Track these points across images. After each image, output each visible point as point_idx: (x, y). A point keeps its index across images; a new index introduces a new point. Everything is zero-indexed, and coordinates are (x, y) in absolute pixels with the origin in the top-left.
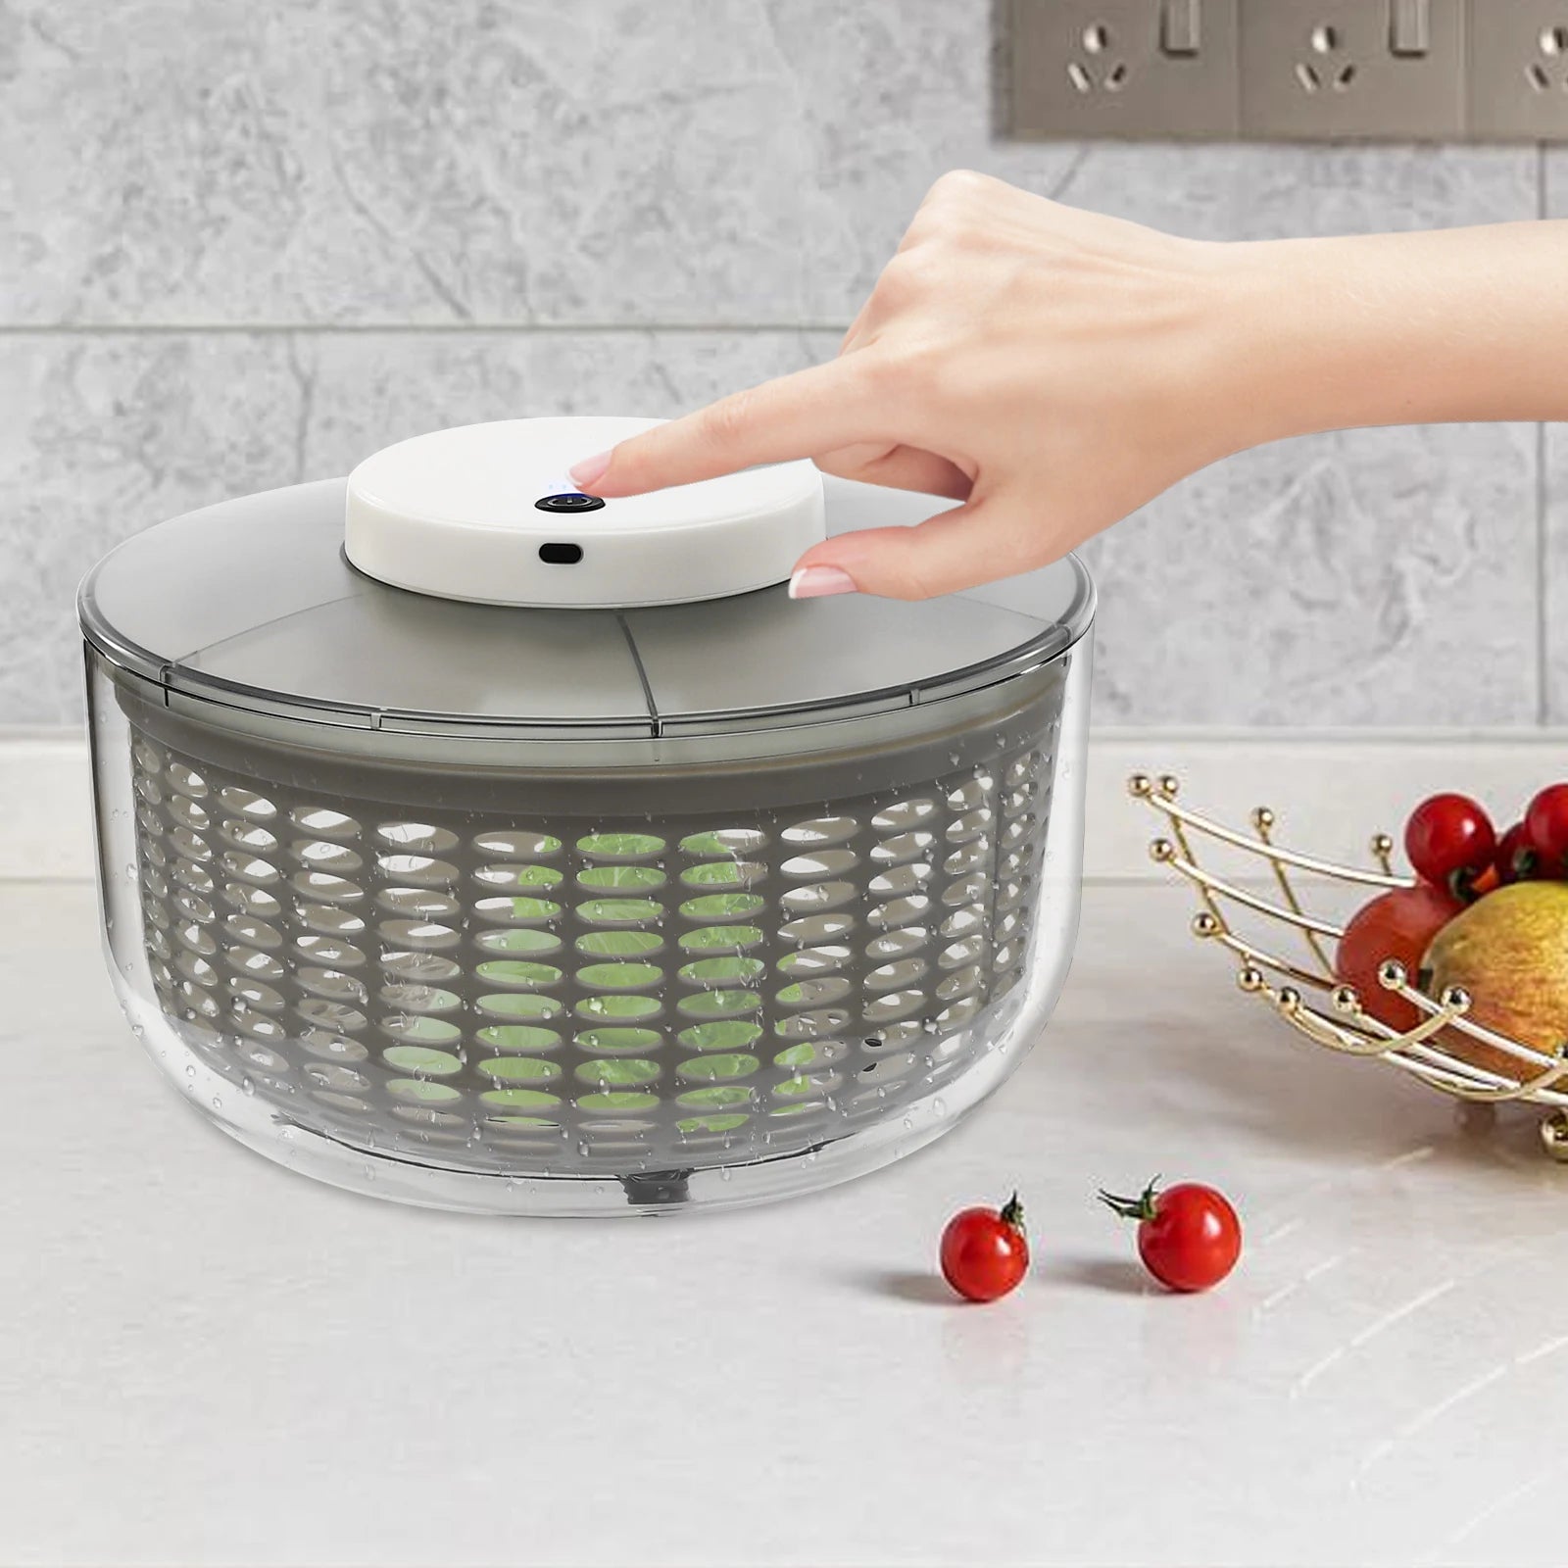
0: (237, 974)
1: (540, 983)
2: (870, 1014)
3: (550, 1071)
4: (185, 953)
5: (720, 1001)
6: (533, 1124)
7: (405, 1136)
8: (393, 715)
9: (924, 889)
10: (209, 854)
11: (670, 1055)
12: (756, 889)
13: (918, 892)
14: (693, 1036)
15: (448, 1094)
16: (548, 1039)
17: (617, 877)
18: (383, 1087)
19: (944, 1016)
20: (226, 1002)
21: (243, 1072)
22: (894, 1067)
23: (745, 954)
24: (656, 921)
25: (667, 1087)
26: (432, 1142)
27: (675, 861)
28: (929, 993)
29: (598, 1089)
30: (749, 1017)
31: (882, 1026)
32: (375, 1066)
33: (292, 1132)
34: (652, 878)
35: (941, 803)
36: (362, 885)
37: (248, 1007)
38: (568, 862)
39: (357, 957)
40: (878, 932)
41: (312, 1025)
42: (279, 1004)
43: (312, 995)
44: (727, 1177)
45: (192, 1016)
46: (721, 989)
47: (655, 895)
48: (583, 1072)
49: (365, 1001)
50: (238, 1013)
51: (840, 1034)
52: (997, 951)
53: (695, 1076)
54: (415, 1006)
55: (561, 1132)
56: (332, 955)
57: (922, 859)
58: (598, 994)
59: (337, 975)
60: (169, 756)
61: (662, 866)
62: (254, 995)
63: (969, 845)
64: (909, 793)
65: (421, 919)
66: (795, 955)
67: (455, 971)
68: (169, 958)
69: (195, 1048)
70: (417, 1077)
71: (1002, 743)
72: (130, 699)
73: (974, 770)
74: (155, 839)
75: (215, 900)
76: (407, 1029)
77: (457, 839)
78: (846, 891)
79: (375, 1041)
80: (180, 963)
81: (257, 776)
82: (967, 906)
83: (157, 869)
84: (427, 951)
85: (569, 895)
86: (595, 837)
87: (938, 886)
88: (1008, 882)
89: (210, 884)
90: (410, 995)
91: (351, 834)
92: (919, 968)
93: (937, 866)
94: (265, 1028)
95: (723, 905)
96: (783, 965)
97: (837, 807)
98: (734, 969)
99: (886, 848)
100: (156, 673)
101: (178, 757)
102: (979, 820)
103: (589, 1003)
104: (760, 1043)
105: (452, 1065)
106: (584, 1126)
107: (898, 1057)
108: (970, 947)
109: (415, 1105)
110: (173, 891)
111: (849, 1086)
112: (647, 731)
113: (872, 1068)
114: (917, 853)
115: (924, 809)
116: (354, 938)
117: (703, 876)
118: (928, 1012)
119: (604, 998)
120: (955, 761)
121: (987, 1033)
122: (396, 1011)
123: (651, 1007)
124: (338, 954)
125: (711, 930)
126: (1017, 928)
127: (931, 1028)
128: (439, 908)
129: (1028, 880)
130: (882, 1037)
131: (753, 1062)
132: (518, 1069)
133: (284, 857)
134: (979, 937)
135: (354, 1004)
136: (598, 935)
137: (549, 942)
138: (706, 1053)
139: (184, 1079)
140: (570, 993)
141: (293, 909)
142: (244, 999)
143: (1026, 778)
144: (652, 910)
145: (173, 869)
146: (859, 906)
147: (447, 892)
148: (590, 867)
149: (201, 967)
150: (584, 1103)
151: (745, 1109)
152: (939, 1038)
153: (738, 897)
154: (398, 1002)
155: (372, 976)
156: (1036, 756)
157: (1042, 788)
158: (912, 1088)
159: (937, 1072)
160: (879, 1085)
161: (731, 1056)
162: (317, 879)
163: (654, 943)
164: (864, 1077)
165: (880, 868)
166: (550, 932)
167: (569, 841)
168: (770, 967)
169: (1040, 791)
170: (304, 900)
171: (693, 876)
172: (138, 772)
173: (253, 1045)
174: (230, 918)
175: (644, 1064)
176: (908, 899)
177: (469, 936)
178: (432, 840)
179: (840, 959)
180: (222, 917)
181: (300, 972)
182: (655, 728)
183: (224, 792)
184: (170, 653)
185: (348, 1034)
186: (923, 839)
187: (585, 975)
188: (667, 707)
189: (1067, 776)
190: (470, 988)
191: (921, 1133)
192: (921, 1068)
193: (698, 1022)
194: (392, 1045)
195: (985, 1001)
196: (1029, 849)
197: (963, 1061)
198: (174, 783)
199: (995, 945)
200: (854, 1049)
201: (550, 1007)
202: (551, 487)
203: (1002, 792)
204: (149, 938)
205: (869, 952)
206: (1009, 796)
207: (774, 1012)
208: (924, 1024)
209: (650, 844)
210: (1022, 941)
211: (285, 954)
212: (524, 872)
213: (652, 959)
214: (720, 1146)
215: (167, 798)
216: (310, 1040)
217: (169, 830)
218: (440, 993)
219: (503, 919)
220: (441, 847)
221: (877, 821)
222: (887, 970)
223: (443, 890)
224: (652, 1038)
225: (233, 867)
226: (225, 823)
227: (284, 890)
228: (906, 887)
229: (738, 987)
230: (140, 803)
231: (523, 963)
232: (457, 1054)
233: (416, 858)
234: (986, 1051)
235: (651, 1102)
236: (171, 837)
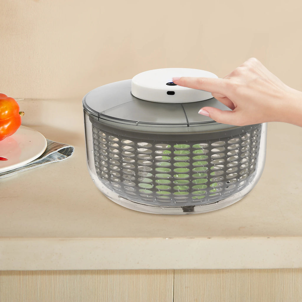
0: (111, 170)
1: (167, 172)
2: (227, 177)
3: (169, 188)
4: (102, 166)
5: (200, 175)
6: (166, 197)
7: (142, 199)
8: (140, 123)
9: (237, 154)
10: (106, 148)
11: (191, 185)
12: (207, 154)
13: (236, 155)
14: (195, 181)
15: (150, 192)
16: (168, 182)
17: (181, 152)
18: (138, 191)
19: (241, 178)
20: (110, 175)
21: (113, 188)
22: (232, 187)
23: (204, 166)
24: (188, 161)
25: (190, 191)
26: (147, 201)
27: (192, 149)
28: (238, 173)
29: (178, 191)
30: (205, 178)
31: (229, 179)
32: (137, 187)
33: (121, 199)
34: (187, 152)
35: (240, 138)
36: (134, 154)
37: (113, 176)
38: (172, 149)
39: (134, 167)
40: (229, 162)
41: (125, 179)
42: (119, 175)
43: (125, 174)
44: (201, 207)
45: (103, 178)
46: (200, 173)
47: (188, 156)
48: (175, 188)
49: (135, 175)
50: (112, 177)
51: (222, 181)
52: (250, 166)
53: (195, 189)
54: (144, 176)
55: (171, 199)
56: (129, 166)
57: (237, 149)
58: (177, 174)
59: (130, 170)
60: (99, 130)
61: (189, 150)
62: (115, 174)
63: (245, 146)
64: (235, 137)
65: (145, 160)
66: (214, 166)
67: (152, 169)
68: (99, 167)
69: (104, 184)
70: (144, 189)
71: (251, 128)
72: (92, 120)
73: (246, 133)
74: (97, 145)
75: (108, 156)
76: (143, 180)
77: (152, 145)
78: (223, 155)
79: (137, 182)
80: (101, 168)
81: (115, 134)
82: (245, 157)
83: (97, 151)
84: (146, 166)
85: (172, 156)
86: (177, 145)
87: (240, 154)
88: (253, 153)
89: (107, 153)
90: (143, 174)
91: (132, 144)
92: (236, 169)
93: (240, 150)
94: (117, 180)
95: (201, 157)
96: (212, 168)
97: (222, 139)
98: (202, 169)
99: (230, 147)
100: (97, 115)
101: (101, 130)
102: (247, 142)
103: (176, 175)
104: (207, 183)
105: (151, 187)
106: (175, 198)
107: (233, 185)
108: (246, 165)
109: (144, 194)
110: (100, 155)
111: (224, 190)
112: (187, 126)
113: (228, 187)
114: (236, 148)
115: (237, 140)
116: (133, 163)
117: (197, 152)
118: (238, 177)
119: (179, 174)
120: (243, 131)
121: (249, 181)
122: (141, 177)
123: (187, 176)
124: (130, 166)
125: (198, 162)
126: (254, 162)
127: (239, 180)
128: (149, 158)
129: (256, 153)
130: (230, 182)
131: (206, 186)
132: (163, 187)
133: (120, 149)
134: (247, 163)
135: (133, 175)
136: (177, 163)
137: (169, 164)
138: (197, 184)
139: (102, 189)
140: (172, 173)
141: (122, 158)
142: (113, 175)
143: (256, 134)
144: (187, 158)
145: (100, 151)
146: (225, 158)
147: (150, 155)
148: (176, 150)
149: (105, 169)
150: (175, 194)
151: (205, 195)
152: (240, 182)
153: (203, 156)
154: (141, 175)
155: (136, 170)
156: (258, 130)
157: (259, 136)
158: (235, 191)
159: (240, 188)
160: (229, 190)
161: (202, 185)
162: (126, 153)
163: (188, 164)
164: (226, 189)
165: (229, 151)
166: (169, 162)
167: (172, 146)
168: (209, 169)
169: (259, 137)
170: (124, 156)
171: (195, 152)
172: (94, 133)
173: (115, 183)
174: (110, 160)
175: (186, 187)
176: (234, 156)
177: (154, 163)
178: (147, 145)
179: (222, 167)
180: (109, 160)
181: (123, 170)
182: (188, 125)
183: (109, 137)
184: (99, 111)
185: (132, 181)
186: (237, 145)
187: (175, 170)
188: (190, 121)
189: (264, 134)
190: (154, 172)
191: (237, 199)
192: (237, 187)
193: (196, 179)
194: (140, 183)
195: (248, 175)
196: (257, 147)
197: (244, 186)
198: (100, 135)
199: (250, 165)
200: (225, 184)
201: (169, 176)
202: (169, 81)
203: (252, 137)
204: (95, 164)
205: (227, 166)
206: (253, 137)
207: (210, 177)
208: (237, 179)
209: (187, 146)
210: (255, 164)
211: (120, 166)
212: (164, 152)
213: (188, 167)
214: (200, 201)
215: (99, 138)
216: (125, 182)
217: (99, 144)
218: (149, 173)
219: (160, 160)
220: (149, 147)
221: (229, 142)
222: (231, 169)
223: (149, 154)
224: (187, 182)
225: (111, 150)
226: (109, 142)
227: (120, 155)
228: (234, 154)
229: (203, 172)
230: (94, 139)
231: (164, 168)
232: (152, 185)
233: (144, 149)
234: (249, 184)
235: (187, 193)
236: (99, 145)
